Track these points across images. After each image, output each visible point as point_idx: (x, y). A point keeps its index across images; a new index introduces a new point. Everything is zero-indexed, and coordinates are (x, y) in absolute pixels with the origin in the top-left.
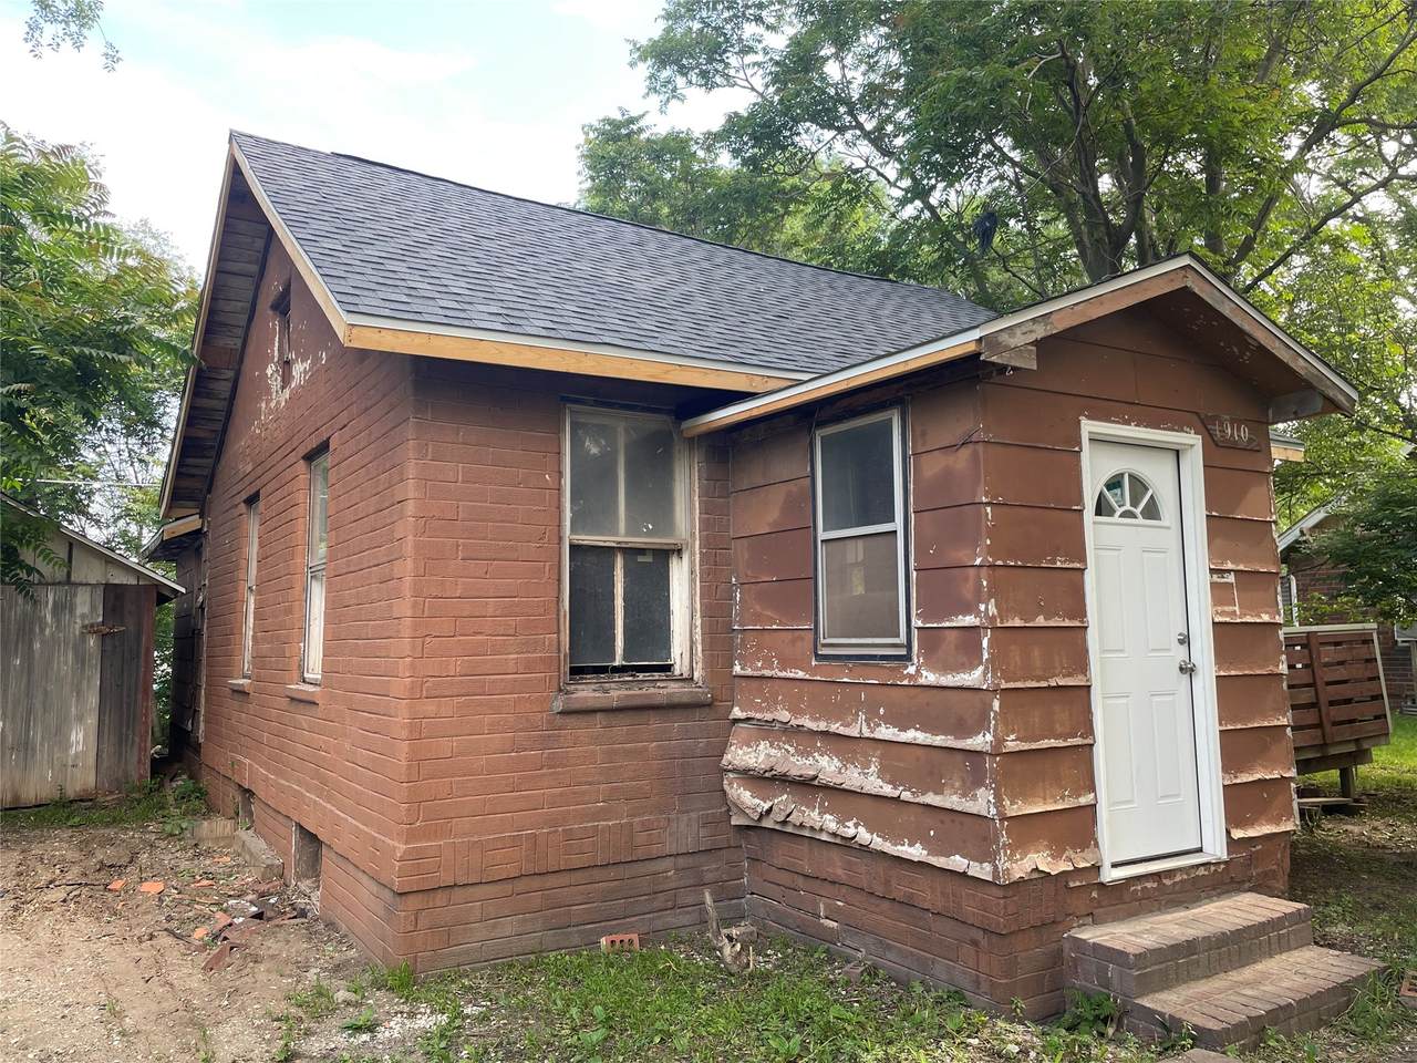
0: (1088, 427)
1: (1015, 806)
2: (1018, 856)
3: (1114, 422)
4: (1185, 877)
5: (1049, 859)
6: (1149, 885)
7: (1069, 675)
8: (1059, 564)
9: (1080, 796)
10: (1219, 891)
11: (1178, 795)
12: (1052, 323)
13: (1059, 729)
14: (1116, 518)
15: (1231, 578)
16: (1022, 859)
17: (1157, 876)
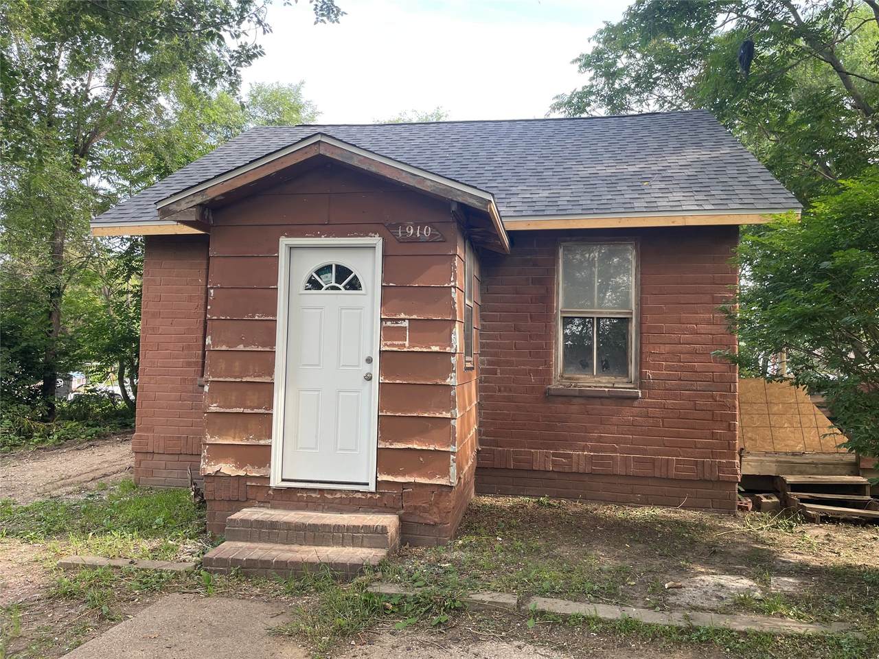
0: (284, 242)
1: (213, 439)
2: (213, 463)
3: (307, 237)
4: (344, 496)
5: (234, 468)
6: (314, 495)
7: (259, 376)
8: (257, 318)
9: (261, 439)
10: (376, 510)
11: (355, 450)
12: (207, 194)
13: (248, 403)
14: (323, 291)
15: (406, 324)
16: (214, 465)
17: (321, 490)
